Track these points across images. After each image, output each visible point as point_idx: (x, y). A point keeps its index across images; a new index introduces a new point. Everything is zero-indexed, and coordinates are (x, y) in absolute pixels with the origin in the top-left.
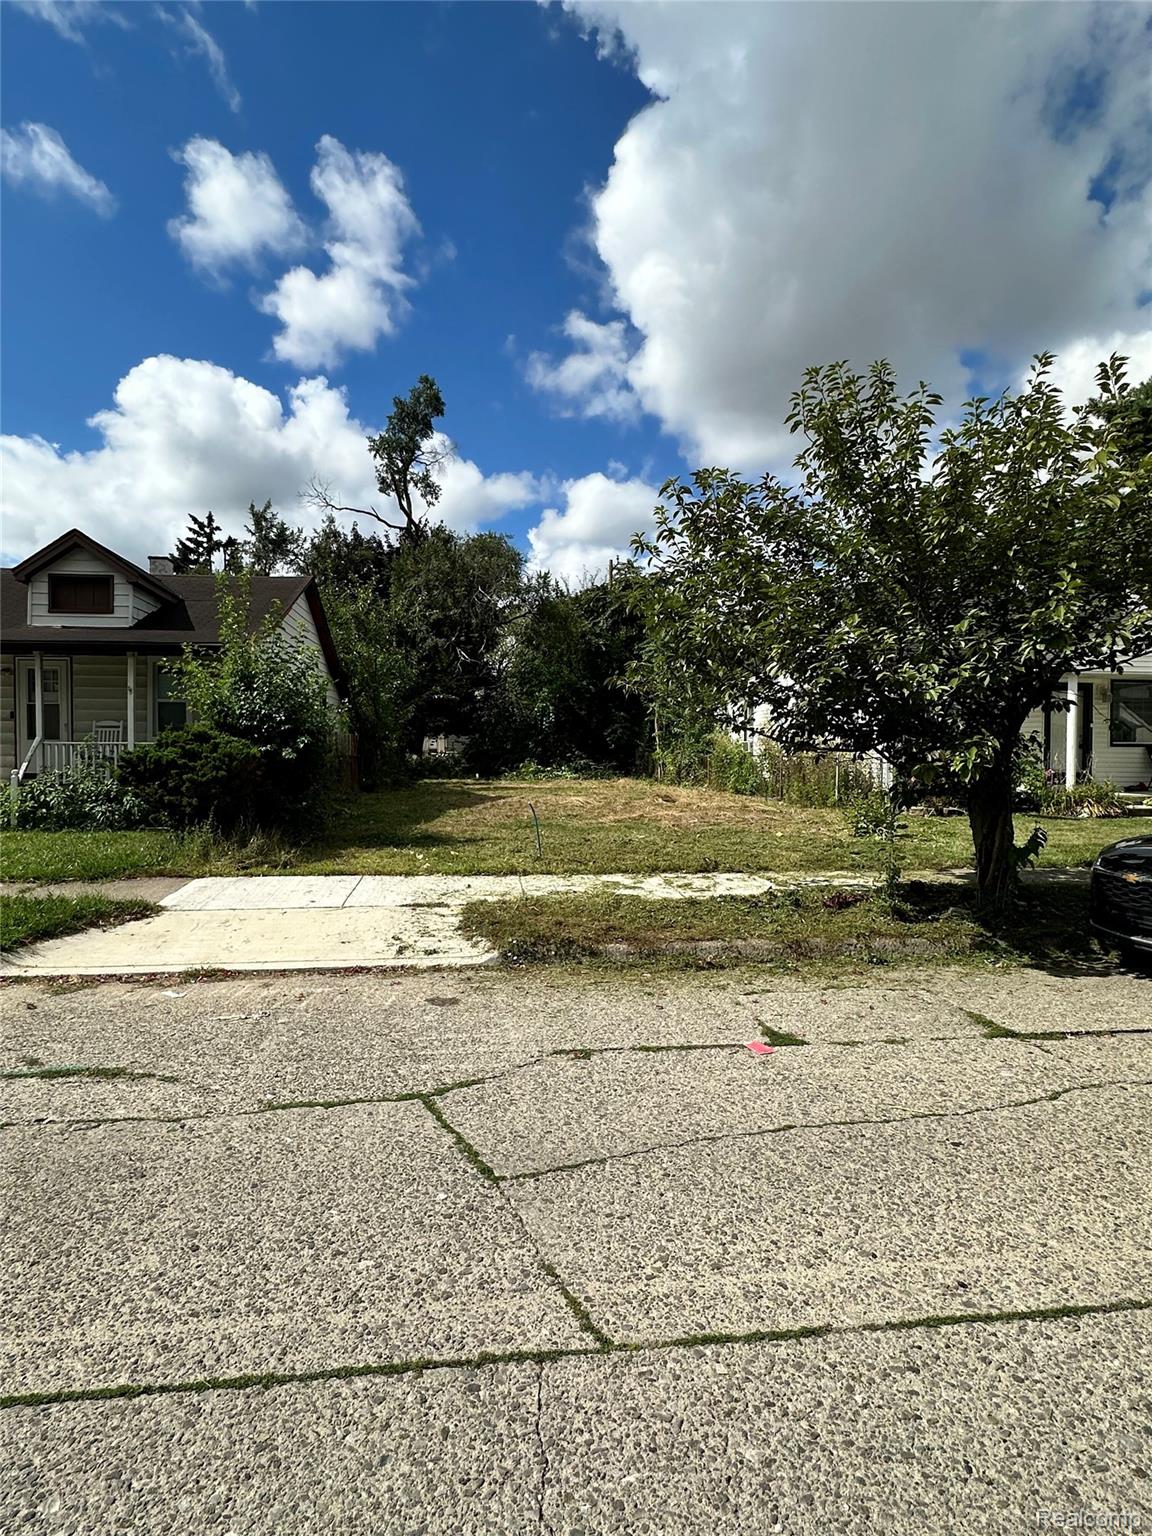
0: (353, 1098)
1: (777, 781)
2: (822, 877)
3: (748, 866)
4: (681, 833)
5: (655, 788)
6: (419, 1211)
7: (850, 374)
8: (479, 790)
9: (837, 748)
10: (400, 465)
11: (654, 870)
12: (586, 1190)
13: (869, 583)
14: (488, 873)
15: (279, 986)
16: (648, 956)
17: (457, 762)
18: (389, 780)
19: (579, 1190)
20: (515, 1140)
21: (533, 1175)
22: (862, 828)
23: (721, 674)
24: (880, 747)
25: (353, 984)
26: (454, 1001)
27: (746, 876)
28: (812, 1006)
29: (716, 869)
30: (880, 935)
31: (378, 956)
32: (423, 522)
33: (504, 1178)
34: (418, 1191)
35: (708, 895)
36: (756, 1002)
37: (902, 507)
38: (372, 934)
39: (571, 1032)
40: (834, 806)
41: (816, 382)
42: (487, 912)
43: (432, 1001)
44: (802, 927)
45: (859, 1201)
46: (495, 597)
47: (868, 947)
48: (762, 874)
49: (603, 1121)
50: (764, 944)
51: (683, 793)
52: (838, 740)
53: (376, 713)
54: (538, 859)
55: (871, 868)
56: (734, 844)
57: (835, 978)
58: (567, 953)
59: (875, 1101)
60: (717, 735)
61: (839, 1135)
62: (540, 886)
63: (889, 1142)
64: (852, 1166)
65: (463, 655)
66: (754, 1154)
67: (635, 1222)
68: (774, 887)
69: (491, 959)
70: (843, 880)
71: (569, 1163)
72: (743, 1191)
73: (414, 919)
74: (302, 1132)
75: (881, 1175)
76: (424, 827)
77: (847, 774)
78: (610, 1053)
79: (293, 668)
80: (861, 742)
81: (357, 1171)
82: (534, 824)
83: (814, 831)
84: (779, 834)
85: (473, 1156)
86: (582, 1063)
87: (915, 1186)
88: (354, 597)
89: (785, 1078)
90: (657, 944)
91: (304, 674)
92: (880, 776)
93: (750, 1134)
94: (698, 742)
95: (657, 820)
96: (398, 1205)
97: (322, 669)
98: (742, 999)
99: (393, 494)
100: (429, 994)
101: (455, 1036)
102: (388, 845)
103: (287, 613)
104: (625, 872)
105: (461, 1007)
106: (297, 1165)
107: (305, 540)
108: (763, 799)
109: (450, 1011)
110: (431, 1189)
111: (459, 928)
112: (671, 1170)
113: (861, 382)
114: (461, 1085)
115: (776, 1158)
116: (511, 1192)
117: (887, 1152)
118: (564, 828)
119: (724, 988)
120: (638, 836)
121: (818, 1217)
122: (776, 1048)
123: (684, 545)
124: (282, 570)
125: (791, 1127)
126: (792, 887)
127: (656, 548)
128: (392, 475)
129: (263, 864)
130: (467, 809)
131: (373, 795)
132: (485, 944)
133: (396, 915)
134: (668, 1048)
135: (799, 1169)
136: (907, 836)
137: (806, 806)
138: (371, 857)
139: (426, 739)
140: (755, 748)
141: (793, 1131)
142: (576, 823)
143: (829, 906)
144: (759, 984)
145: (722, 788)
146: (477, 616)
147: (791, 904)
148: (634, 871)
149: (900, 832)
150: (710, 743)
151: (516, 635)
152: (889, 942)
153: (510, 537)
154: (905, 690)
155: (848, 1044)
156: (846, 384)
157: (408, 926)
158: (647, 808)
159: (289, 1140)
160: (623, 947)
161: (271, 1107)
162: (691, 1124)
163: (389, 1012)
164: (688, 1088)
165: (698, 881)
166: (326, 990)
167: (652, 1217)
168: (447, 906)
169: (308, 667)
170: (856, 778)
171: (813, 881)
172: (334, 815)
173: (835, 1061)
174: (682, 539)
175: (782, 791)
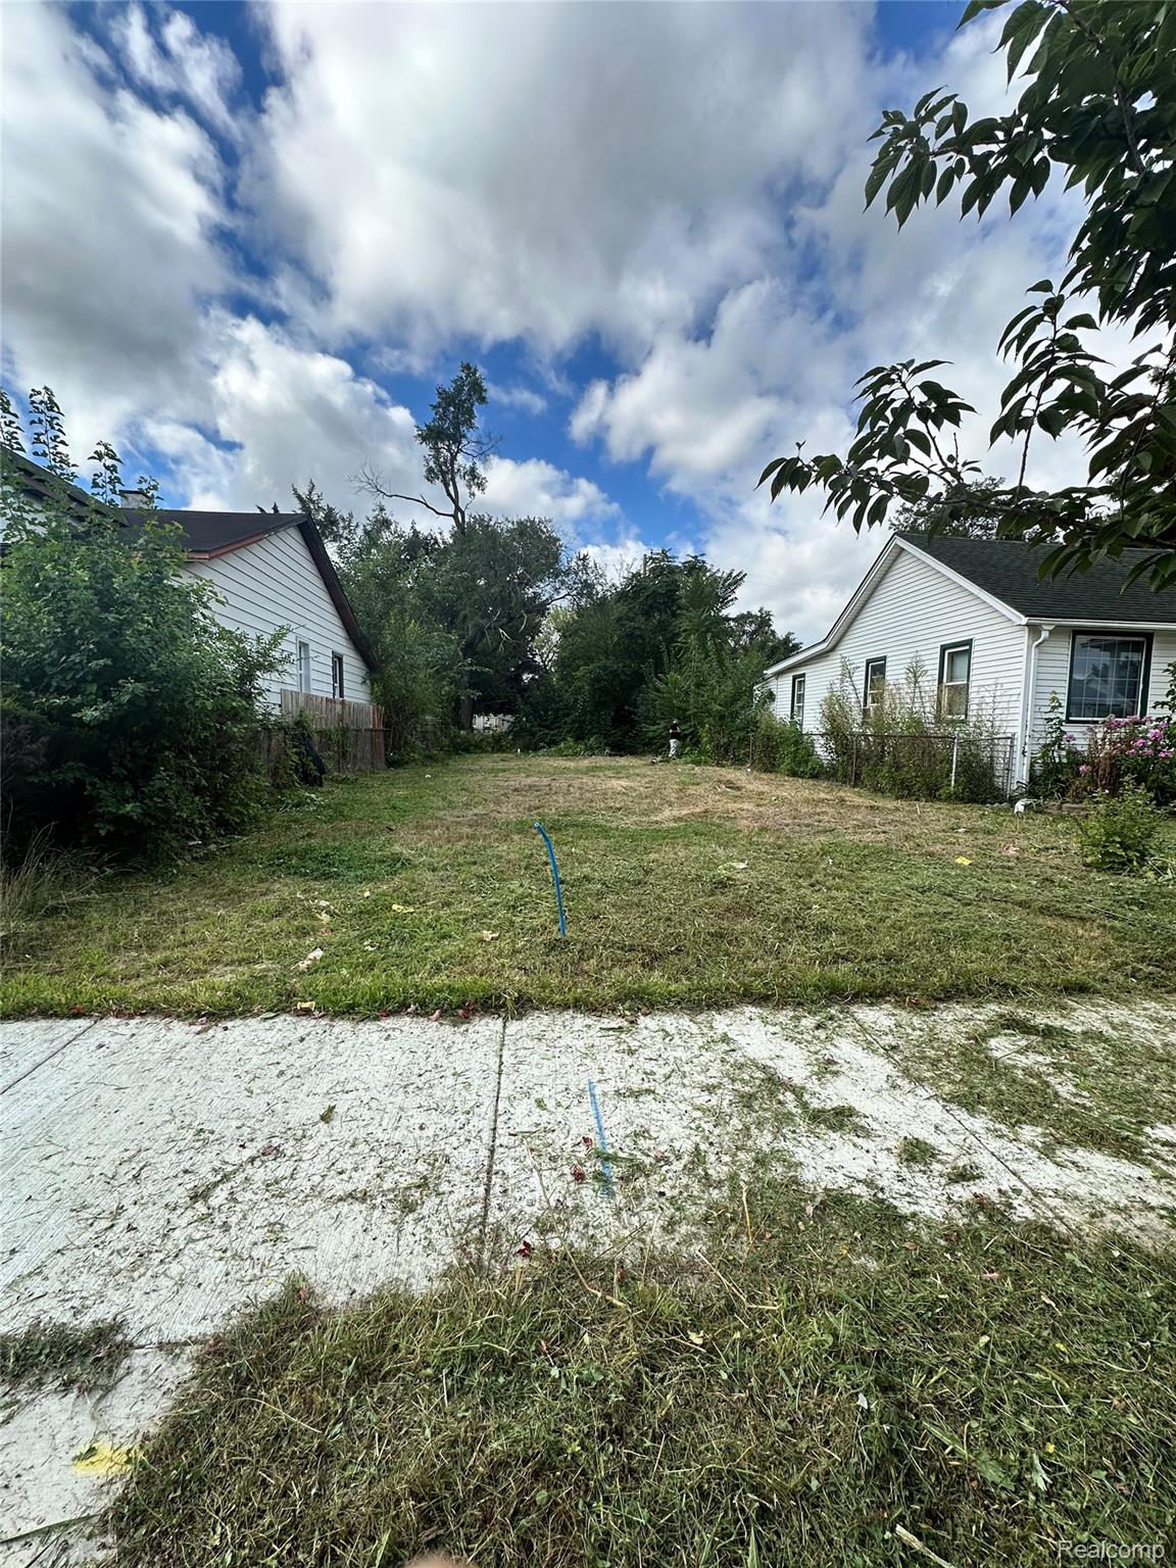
10: (448, 456)
18: (418, 756)
32: (469, 512)
65: (505, 635)
99: (440, 482)
107: (357, 526)
128: (439, 466)
131: (400, 772)
175: (858, 776)
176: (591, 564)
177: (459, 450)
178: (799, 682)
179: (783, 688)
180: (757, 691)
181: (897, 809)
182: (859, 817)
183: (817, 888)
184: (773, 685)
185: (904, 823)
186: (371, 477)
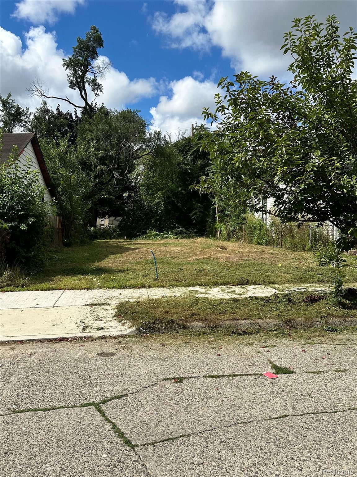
0: (58, 406)
1: (279, 238)
2: (302, 287)
3: (264, 281)
4: (229, 265)
5: (217, 243)
6: (93, 464)
7: (316, 22)
8: (126, 245)
9: (309, 220)
10: (81, 74)
11: (216, 284)
12: (180, 451)
13: (326, 133)
14: (130, 287)
15: (19, 349)
16: (213, 328)
17: (114, 231)
18: (78, 241)
19: (176, 451)
20: (143, 425)
21: (152, 444)
22: (323, 261)
23: (248, 182)
24: (331, 219)
25: (59, 347)
26: (112, 354)
27: (263, 287)
28: (297, 353)
29: (247, 283)
30: (333, 316)
31: (72, 332)
32: (94, 105)
33: (137, 446)
34: (92, 453)
35: (243, 296)
36: (268, 351)
37: (342, 93)
38: (69, 320)
39: (173, 368)
40: (309, 250)
41: (299, 26)
42: (130, 307)
43: (100, 354)
44: (292, 312)
45: (321, 453)
46: (132, 144)
47: (327, 323)
48: (271, 285)
49: (189, 415)
50: (272, 321)
51: (231, 245)
52: (310, 216)
53: (71, 206)
54: (156, 279)
55: (328, 282)
56: (256, 270)
57: (310, 339)
58: (171, 328)
59: (329, 402)
60: (248, 214)
61: (311, 419)
62: (156, 293)
63: (337, 423)
64: (318, 435)
65: (116, 174)
66: (267, 430)
67: (205, 466)
68: (277, 292)
69: (132, 332)
70: (314, 288)
71: (171, 437)
72: (261, 449)
73: (91, 312)
74: (31, 424)
75: (333, 439)
76: (97, 264)
77: (315, 233)
78: (193, 379)
79: (25, 181)
80: (321, 217)
81: (60, 444)
82: (154, 262)
83: (298, 263)
84: (280, 265)
85: (121, 435)
86: (178, 385)
87: (350, 445)
88: (58, 144)
89: (283, 391)
90: (217, 322)
91: (31, 184)
92: (333, 234)
93: (265, 420)
94: (238, 219)
95: (218, 259)
96: (81, 461)
97: (41, 183)
98: (261, 350)
99: (77, 89)
100: (99, 351)
101: (112, 372)
102: (78, 274)
103: (21, 153)
104: (201, 285)
105: (116, 357)
106: (28, 442)
107: (31, 114)
108: (272, 247)
109: (109, 359)
110: (99, 452)
111: (115, 316)
112: (224, 439)
113: (321, 27)
114: (115, 398)
115: (278, 432)
116: (141, 453)
117: (335, 428)
118: (170, 264)
119: (252, 344)
120: (208, 267)
121: (300, 462)
122: (279, 375)
123: (230, 115)
124: (18, 130)
125: (286, 416)
126: (287, 292)
127: (215, 116)
128: (76, 79)
129: (11, 285)
130: (120, 255)
131: (70, 248)
132: (128, 324)
133: (82, 310)
134: (223, 376)
135: (290, 437)
136: (347, 265)
137: (294, 251)
138: (69, 280)
139: (98, 219)
140: (268, 221)
141: (287, 418)
142: (176, 261)
143: (306, 302)
144: (270, 342)
145: (250, 242)
146: (123, 154)
147: (286, 301)
148: (206, 285)
149: (343, 263)
150: (244, 219)
151: (144, 164)
152: (337, 320)
153: (139, 111)
154: (344, 190)
155: (316, 373)
156: (314, 28)
157: (88, 315)
158: (212, 253)
159: (24, 429)
160: (200, 324)
161: (15, 412)
162: (235, 415)
163: (78, 361)
164: (233, 397)
165: (238, 289)
166: (44, 350)
167: (214, 463)
168: (109, 305)
169: (33, 181)
170: (320, 236)
171: (298, 289)
172: (49, 259)
173: (309, 382)
174: (229, 112)
177: (87, 71)
178: (264, 200)
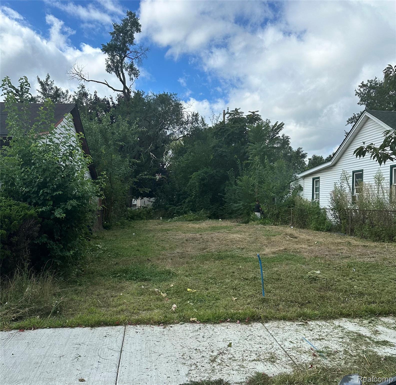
10: (119, 59)
65: (153, 156)
107: (70, 97)
128: (114, 64)
131: (111, 232)
139: (133, 199)
172: (91, 250)
175: (352, 230)
176: (200, 119)
177: (125, 56)
178: (316, 181)
179: (307, 185)
180: (292, 185)
181: (376, 247)
182: (360, 250)
183: (353, 280)
184: (301, 182)
185: (381, 253)
186: (78, 71)
